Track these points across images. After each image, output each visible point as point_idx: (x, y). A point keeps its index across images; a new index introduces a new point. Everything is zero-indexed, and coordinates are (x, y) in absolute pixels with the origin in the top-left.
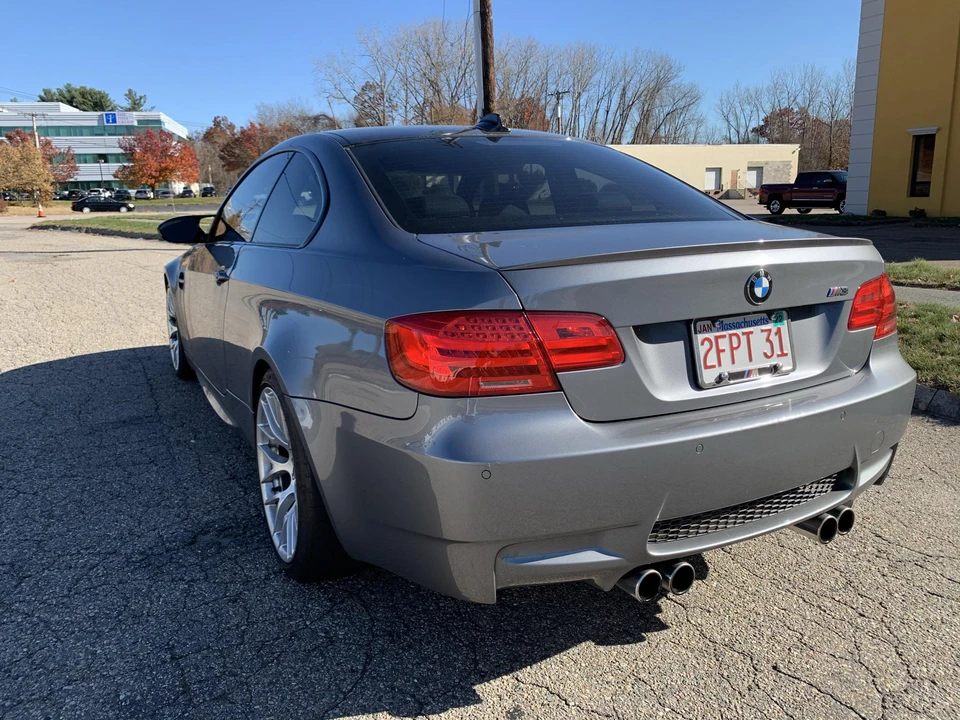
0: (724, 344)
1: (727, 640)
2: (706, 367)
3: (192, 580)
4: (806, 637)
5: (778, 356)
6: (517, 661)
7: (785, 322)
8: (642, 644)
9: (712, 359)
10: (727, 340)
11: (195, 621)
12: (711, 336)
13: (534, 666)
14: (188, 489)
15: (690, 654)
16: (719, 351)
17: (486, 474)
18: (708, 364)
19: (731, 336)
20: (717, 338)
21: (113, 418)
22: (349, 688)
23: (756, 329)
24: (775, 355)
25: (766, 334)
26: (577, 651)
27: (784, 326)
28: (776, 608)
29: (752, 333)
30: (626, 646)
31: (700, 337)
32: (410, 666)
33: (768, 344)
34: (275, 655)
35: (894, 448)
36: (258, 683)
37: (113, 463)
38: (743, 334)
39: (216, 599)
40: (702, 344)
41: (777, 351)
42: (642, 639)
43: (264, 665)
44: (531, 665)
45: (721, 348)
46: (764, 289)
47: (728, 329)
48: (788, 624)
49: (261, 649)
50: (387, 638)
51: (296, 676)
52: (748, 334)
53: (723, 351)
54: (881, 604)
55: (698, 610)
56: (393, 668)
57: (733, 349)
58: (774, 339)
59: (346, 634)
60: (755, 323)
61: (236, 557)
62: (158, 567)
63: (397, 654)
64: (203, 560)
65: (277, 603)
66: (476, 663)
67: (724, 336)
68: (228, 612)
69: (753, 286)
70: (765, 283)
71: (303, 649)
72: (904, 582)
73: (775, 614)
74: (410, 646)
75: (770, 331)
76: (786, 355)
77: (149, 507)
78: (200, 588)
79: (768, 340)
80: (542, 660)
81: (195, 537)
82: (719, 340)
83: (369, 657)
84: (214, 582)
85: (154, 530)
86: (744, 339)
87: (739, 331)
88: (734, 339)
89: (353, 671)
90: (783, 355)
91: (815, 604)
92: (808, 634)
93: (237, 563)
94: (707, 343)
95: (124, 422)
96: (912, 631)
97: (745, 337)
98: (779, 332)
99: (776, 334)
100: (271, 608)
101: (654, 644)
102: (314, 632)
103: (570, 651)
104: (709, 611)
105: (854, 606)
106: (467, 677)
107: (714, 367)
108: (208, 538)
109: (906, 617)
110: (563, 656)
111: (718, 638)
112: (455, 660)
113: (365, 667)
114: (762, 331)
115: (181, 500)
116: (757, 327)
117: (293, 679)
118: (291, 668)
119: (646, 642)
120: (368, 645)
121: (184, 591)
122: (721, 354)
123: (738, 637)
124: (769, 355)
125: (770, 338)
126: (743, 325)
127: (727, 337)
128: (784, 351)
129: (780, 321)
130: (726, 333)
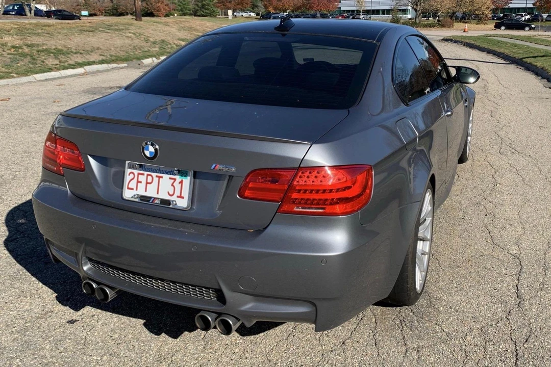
2: (128, 188)
5: (178, 197)
7: (189, 178)
9: (133, 184)
10: (145, 177)
12: (136, 172)
16: (138, 182)
18: (130, 187)
19: (148, 175)
20: (139, 174)
23: (166, 177)
24: (176, 195)
25: (172, 181)
27: (187, 181)
29: (162, 177)
31: (129, 171)
33: (172, 187)
38: (157, 176)
40: (129, 174)
41: (177, 193)
45: (139, 180)
46: (150, 153)
47: (147, 171)
52: (159, 177)
53: (141, 182)
57: (147, 183)
58: (177, 184)
60: (167, 173)
67: (143, 174)
75: (175, 180)
76: (183, 198)
79: (172, 185)
82: (140, 176)
86: (156, 179)
87: (154, 175)
88: (150, 178)
90: (180, 197)
94: (132, 176)
97: (157, 179)
98: (181, 182)
99: (180, 183)
107: (132, 189)
114: (170, 178)
116: (167, 175)
122: (139, 184)
124: (171, 193)
125: (174, 184)
126: (158, 171)
127: (146, 175)
128: (182, 195)
129: (185, 176)
130: (146, 173)
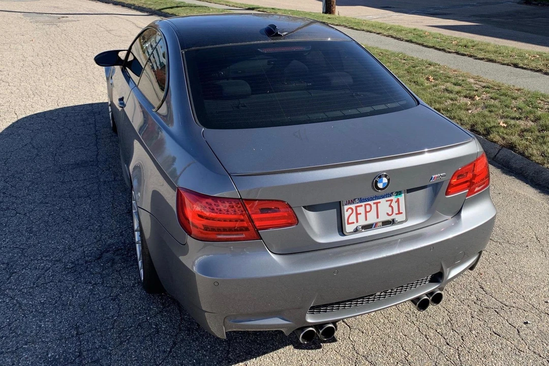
0: (361, 210)
1: (365, 353)
2: (349, 223)
3: (95, 284)
4: (410, 356)
5: (396, 214)
6: (249, 354)
7: (403, 195)
8: (319, 350)
9: (353, 218)
10: (363, 207)
11: (92, 311)
12: (353, 206)
13: (258, 358)
14: (104, 218)
15: (342, 360)
16: (357, 214)
17: (216, 284)
18: (350, 222)
19: (365, 205)
20: (356, 207)
21: (72, 161)
22: (160, 362)
23: (383, 201)
24: (394, 214)
25: (389, 202)
26: (283, 351)
27: (402, 198)
28: (401, 334)
29: (380, 202)
30: (310, 351)
31: (346, 207)
32: (194, 351)
33: (390, 208)
34: (128, 338)
35: (480, 253)
36: (116, 354)
37: (68, 195)
38: (374, 203)
39: (105, 297)
40: (347, 211)
41: (396, 211)
42: (320, 347)
43: (121, 343)
44: (256, 358)
45: (358, 212)
46: (384, 184)
47: (364, 202)
48: (403, 346)
49: (121, 333)
50: (186, 332)
51: (135, 351)
52: (377, 203)
53: (360, 214)
54: (462, 337)
55: (357, 331)
56: (185, 352)
57: (366, 212)
58: (395, 205)
59: (166, 327)
60: (383, 197)
61: (120, 270)
62: (80, 273)
63: (190, 343)
64: (103, 271)
65: (135, 303)
66: (228, 352)
67: (361, 206)
68: (109, 307)
69: (376, 182)
70: (385, 180)
71: (142, 335)
72: (482, 323)
73: (399, 337)
74: (197, 339)
75: (392, 200)
76: (402, 213)
77: (82, 230)
78: (98, 289)
79: (390, 206)
80: (263, 355)
81: (102, 254)
82: (358, 208)
83: (175, 344)
84: (106, 286)
85: (81, 247)
86: (374, 207)
87: (371, 203)
88: (368, 208)
89: (164, 352)
90: (400, 213)
91: (424, 333)
92: (412, 353)
93: (120, 274)
94: (350, 211)
95: (78, 164)
96: (472, 358)
97: (375, 205)
98: (398, 201)
99: (396, 202)
100: (132, 306)
101: (325, 351)
102: (150, 324)
103: (279, 351)
104: (363, 332)
105: (446, 337)
106: (221, 362)
107: (353, 223)
108: (108, 255)
109: (472, 348)
110: (273, 354)
111: (361, 351)
112: (218, 350)
113: (171, 349)
114: (387, 201)
115: (99, 226)
116: (383, 199)
117: (134, 353)
118: (134, 346)
119: (321, 349)
120: (176, 336)
121: (91, 291)
122: (359, 216)
123: (372, 352)
124: (390, 214)
125: (392, 205)
126: (374, 198)
127: (363, 206)
128: (401, 212)
129: (400, 195)
130: (363, 204)
